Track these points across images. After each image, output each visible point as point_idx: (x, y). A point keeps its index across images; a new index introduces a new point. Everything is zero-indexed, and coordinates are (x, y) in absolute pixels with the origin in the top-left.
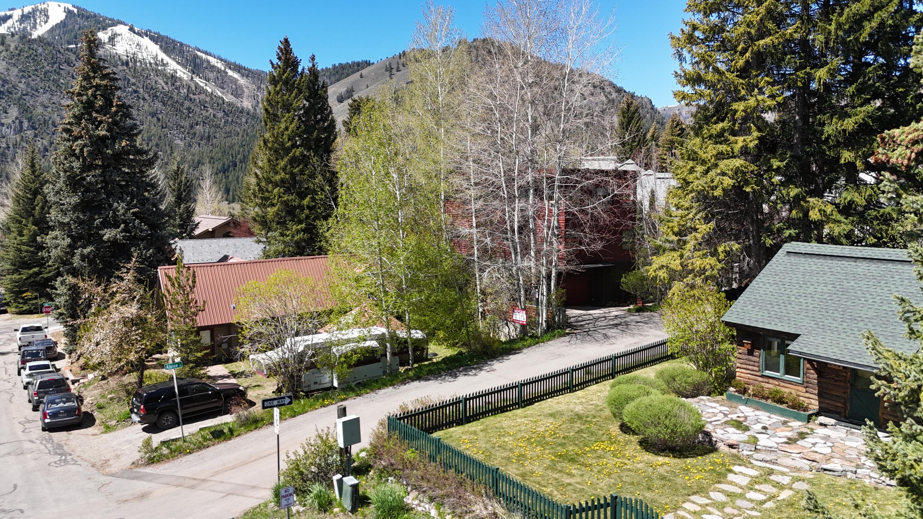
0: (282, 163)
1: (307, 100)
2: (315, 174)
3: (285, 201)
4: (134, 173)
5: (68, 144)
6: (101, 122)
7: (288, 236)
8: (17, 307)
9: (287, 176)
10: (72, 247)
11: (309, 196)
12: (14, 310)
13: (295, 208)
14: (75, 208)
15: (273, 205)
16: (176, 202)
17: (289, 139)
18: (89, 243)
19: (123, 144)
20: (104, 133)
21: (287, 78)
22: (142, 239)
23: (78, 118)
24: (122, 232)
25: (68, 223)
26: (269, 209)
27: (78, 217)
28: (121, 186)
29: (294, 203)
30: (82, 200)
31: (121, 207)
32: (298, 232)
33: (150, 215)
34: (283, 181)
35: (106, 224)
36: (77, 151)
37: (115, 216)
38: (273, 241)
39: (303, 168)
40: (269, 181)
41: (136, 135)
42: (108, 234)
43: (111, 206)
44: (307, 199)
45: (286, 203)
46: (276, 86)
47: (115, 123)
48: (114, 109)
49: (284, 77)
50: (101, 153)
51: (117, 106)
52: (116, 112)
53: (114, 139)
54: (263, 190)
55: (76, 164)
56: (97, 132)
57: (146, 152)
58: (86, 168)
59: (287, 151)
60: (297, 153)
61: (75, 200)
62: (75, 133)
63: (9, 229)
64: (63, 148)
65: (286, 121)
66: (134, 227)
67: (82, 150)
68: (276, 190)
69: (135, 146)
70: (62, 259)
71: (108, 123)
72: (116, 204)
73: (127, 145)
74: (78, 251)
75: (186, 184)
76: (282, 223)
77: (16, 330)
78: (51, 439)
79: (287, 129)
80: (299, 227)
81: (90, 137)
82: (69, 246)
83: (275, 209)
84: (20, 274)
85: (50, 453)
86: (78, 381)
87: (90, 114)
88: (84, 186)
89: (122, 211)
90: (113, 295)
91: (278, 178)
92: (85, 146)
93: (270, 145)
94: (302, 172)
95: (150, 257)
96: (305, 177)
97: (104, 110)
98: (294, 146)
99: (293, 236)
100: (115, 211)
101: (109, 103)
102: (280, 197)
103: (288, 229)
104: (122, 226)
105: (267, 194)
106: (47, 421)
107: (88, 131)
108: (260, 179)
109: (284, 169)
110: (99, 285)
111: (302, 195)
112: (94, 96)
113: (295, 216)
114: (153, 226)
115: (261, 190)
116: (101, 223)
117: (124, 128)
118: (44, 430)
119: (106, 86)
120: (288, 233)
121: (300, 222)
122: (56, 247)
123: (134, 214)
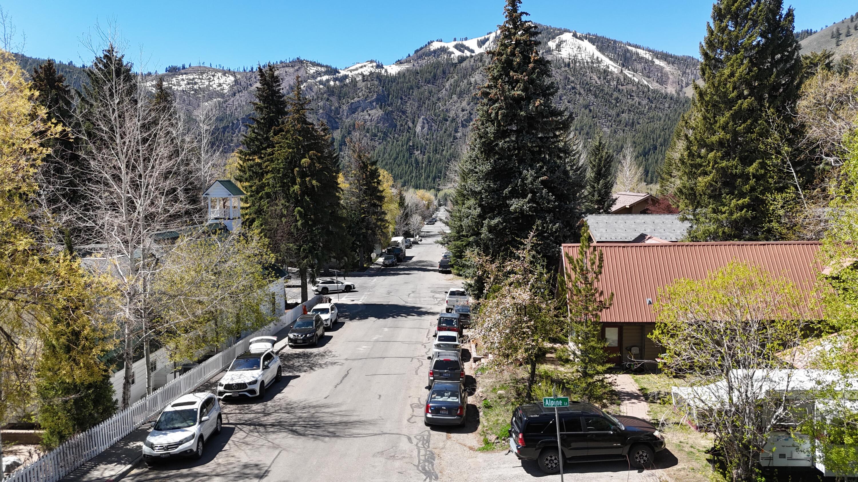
0: (722, 120)
1: (762, 36)
2: (768, 131)
3: (722, 168)
4: (548, 138)
5: (485, 108)
6: (517, 81)
7: (724, 213)
9: (728, 136)
10: (482, 217)
11: (758, 161)
13: (735, 176)
14: (488, 176)
15: (705, 173)
16: (595, 177)
17: (734, 88)
18: (499, 214)
19: (537, 103)
20: (519, 92)
21: (737, 9)
22: (549, 211)
23: (495, 79)
24: (529, 202)
25: (480, 193)
26: (700, 179)
27: (489, 186)
28: (533, 153)
29: (734, 171)
30: (494, 168)
31: (529, 174)
32: (738, 208)
33: (560, 184)
34: (721, 143)
35: (515, 194)
36: (493, 115)
37: (524, 184)
38: (702, 219)
39: (751, 124)
40: (702, 144)
41: (552, 94)
42: (515, 204)
43: (521, 173)
44: (755, 165)
45: (723, 171)
46: (722, 22)
47: (531, 81)
48: (531, 65)
49: (734, 8)
50: (515, 115)
51: (535, 61)
52: (534, 69)
53: (529, 99)
54: (693, 155)
55: (491, 129)
56: (513, 92)
57: (561, 113)
58: (501, 134)
59: (730, 103)
60: (745, 105)
61: (487, 167)
62: (492, 95)
64: (481, 113)
65: (732, 65)
66: (541, 197)
67: (497, 113)
68: (711, 155)
69: (549, 107)
70: (473, 230)
71: (524, 82)
72: (525, 172)
73: (541, 104)
74: (486, 222)
76: (716, 196)
77: (446, 292)
78: (427, 441)
79: (732, 75)
80: (740, 202)
81: (506, 98)
82: (479, 216)
83: (709, 178)
85: (418, 466)
86: (479, 359)
87: (507, 75)
88: (497, 153)
89: (530, 179)
91: (715, 139)
92: (500, 108)
93: (707, 99)
94: (749, 130)
95: (556, 232)
96: (754, 136)
97: (521, 68)
98: (741, 96)
99: (731, 213)
100: (524, 179)
101: (526, 60)
102: (716, 162)
103: (724, 205)
104: (530, 195)
105: (698, 160)
106: (429, 416)
107: (503, 91)
108: (691, 142)
109: (724, 128)
111: (746, 161)
112: (513, 54)
113: (735, 188)
114: (560, 197)
115: (691, 155)
116: (510, 192)
117: (541, 86)
118: (427, 424)
119: (525, 42)
120: (723, 210)
121: (742, 195)
122: (467, 217)
123: (542, 182)
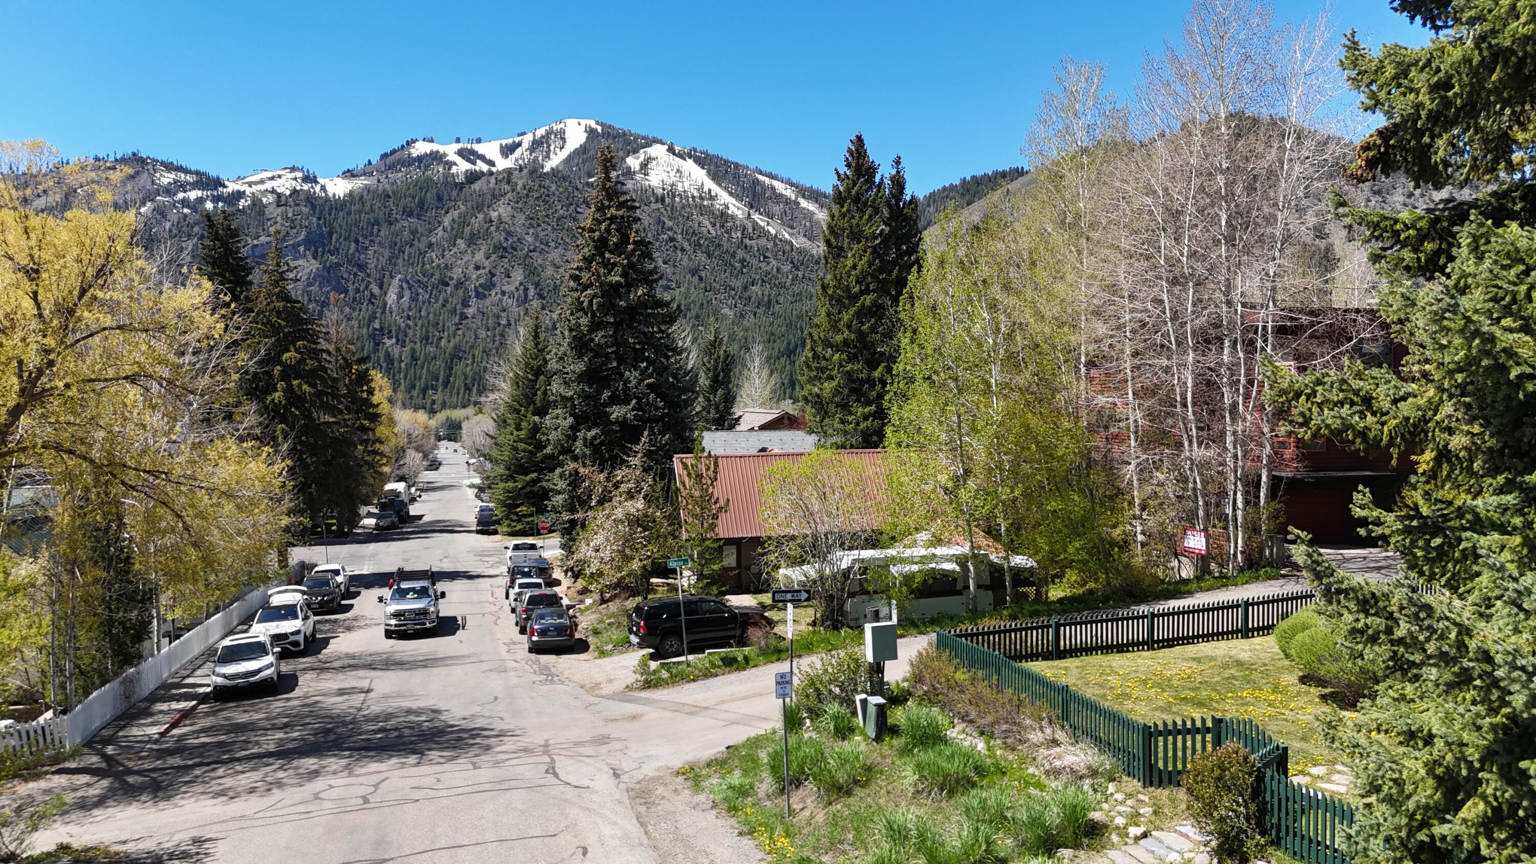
0: (846, 317)
1: (886, 224)
2: (892, 331)
3: (848, 372)
4: (652, 333)
5: (576, 295)
6: (614, 265)
7: (851, 423)
8: (509, 525)
9: (853, 336)
10: (574, 428)
11: (883, 365)
12: (505, 529)
13: (862, 382)
14: (581, 378)
15: (831, 378)
16: (711, 386)
17: (857, 282)
18: (595, 425)
19: (640, 293)
20: (617, 278)
21: (857, 193)
22: (656, 420)
23: (588, 260)
24: (633, 410)
25: (572, 398)
26: (826, 384)
27: (583, 390)
28: (635, 350)
29: (860, 376)
30: (588, 368)
31: (632, 376)
32: (866, 418)
33: (669, 389)
34: (846, 343)
35: (615, 400)
36: (585, 304)
37: (626, 388)
38: (830, 431)
39: (876, 323)
40: (827, 344)
41: (656, 281)
42: (617, 412)
43: (622, 375)
44: (880, 369)
45: (849, 374)
46: (842, 207)
47: (631, 265)
48: (630, 247)
49: (853, 192)
50: (613, 305)
51: (635, 242)
52: (634, 251)
53: (630, 286)
54: (818, 357)
55: (584, 321)
56: (610, 278)
57: (667, 304)
58: (595, 326)
59: (854, 298)
60: (868, 303)
61: (580, 367)
62: (584, 280)
63: (505, 421)
64: (569, 300)
65: (854, 256)
66: (648, 403)
67: (591, 302)
68: (836, 356)
69: (654, 296)
70: (562, 445)
71: (623, 266)
72: (627, 373)
73: (644, 294)
74: (580, 435)
75: (725, 361)
76: (844, 407)
77: (506, 548)
78: (537, 660)
79: (854, 267)
80: (866, 410)
81: (601, 285)
82: (572, 427)
83: (835, 383)
84: (515, 481)
85: (535, 672)
86: (574, 606)
87: (602, 255)
88: (592, 350)
89: (634, 382)
90: (617, 486)
91: (839, 338)
92: (594, 296)
93: (830, 292)
94: (874, 330)
95: (665, 445)
96: (878, 336)
97: (618, 249)
98: (866, 292)
99: (858, 424)
100: (627, 381)
101: (624, 239)
102: (841, 366)
103: (851, 414)
104: (634, 401)
105: (824, 363)
106: (535, 638)
107: (599, 276)
108: (815, 342)
109: (849, 327)
110: (602, 471)
111: (872, 365)
112: (608, 231)
113: (863, 395)
114: (670, 404)
115: (816, 356)
116: (609, 397)
117: (641, 272)
118: (531, 651)
119: (623, 217)
120: (851, 420)
121: (869, 403)
122: (556, 429)
123: (648, 386)
